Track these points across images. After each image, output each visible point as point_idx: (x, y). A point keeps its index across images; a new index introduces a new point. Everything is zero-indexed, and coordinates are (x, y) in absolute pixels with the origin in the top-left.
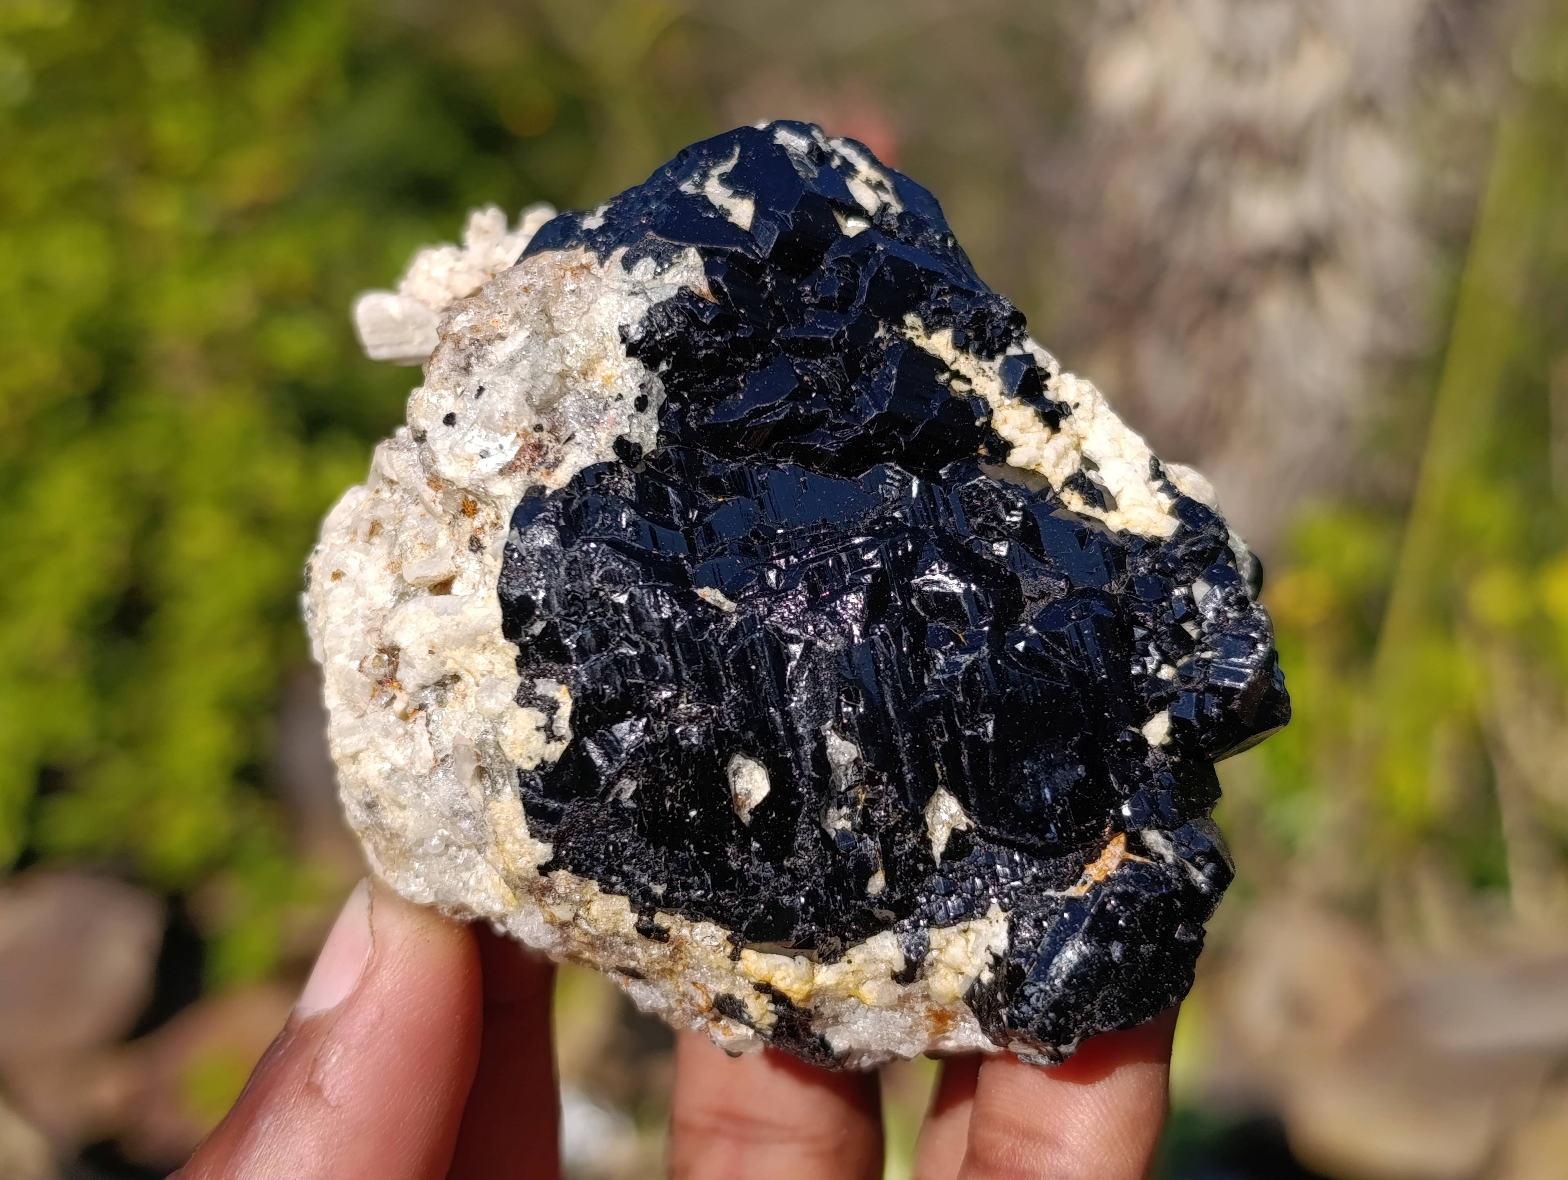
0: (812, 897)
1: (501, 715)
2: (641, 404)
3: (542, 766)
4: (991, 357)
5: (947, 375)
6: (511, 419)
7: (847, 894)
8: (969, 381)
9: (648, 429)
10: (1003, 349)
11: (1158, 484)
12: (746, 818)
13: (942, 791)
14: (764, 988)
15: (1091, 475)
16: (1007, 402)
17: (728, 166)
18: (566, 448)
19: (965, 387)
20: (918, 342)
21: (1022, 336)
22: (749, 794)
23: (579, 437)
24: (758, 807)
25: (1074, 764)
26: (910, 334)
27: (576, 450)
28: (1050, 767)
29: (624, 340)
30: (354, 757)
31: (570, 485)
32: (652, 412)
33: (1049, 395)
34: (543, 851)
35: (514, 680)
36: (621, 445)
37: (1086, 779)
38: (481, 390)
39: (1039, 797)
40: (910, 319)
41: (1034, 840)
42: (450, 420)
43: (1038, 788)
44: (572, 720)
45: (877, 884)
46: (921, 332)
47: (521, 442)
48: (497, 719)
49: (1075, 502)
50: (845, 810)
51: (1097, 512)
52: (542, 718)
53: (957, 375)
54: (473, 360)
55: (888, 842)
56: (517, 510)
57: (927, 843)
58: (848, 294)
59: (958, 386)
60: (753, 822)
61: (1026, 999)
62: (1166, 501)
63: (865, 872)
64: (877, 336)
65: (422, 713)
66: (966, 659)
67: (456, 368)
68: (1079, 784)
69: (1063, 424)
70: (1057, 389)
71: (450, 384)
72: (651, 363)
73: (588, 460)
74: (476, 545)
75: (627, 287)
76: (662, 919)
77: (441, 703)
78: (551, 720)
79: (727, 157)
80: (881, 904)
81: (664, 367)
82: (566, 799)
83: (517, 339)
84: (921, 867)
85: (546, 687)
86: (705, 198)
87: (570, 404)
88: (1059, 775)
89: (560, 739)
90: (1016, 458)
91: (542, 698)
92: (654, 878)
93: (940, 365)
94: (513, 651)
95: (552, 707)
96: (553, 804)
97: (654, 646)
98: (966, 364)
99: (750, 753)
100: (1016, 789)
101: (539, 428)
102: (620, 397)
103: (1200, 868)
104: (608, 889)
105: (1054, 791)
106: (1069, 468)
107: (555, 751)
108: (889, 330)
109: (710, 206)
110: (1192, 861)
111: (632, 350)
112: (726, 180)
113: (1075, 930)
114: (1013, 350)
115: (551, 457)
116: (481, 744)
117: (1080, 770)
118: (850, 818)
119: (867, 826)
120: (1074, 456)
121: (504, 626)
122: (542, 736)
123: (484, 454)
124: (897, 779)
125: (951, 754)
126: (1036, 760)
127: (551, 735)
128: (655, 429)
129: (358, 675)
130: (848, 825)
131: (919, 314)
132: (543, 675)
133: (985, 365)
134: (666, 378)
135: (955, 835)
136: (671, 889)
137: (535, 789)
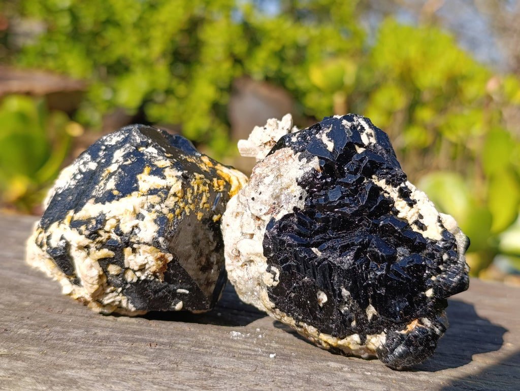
0: (337, 326)
1: (263, 273)
2: (301, 198)
3: (272, 286)
4: (396, 187)
5: (383, 192)
6: (267, 202)
7: (346, 326)
8: (389, 194)
9: (302, 204)
10: (400, 184)
11: (439, 224)
12: (321, 305)
13: (371, 305)
14: (326, 342)
15: (421, 220)
16: (399, 199)
17: (329, 131)
18: (281, 209)
19: (388, 195)
20: (375, 183)
21: (406, 180)
22: (322, 299)
23: (284, 207)
24: (324, 303)
25: (405, 301)
26: (373, 181)
27: (283, 210)
28: (399, 302)
29: (297, 181)
30: (231, 271)
31: (281, 220)
32: (304, 200)
33: (411, 198)
34: (272, 305)
35: (266, 266)
36: (295, 209)
37: (408, 306)
38: (260, 193)
39: (395, 309)
40: (374, 176)
41: (393, 319)
42: (253, 199)
43: (395, 307)
44: (279, 278)
45: (354, 324)
46: (377, 180)
47: (269, 207)
48: (262, 274)
49: (415, 228)
50: (347, 305)
51: (421, 232)
52: (273, 276)
53: (386, 192)
54: (260, 183)
55: (357, 315)
56: (268, 225)
57: (366, 316)
58: (357, 170)
59: (386, 195)
60: (323, 306)
61: (388, 357)
62: (441, 229)
63: (351, 321)
64: (364, 182)
65: (245, 266)
66: (379, 273)
67: (255, 185)
68: (406, 307)
69: (414, 206)
70: (413, 196)
71: (254, 189)
72: (304, 187)
73: (286, 213)
74: (259, 228)
75: (299, 167)
76: (301, 324)
77: (250, 265)
78: (274, 277)
79: (329, 128)
80: (354, 329)
81: (307, 188)
82: (278, 295)
83: (271, 178)
84: (365, 322)
85: (273, 268)
86: (322, 140)
87: (283, 197)
88: (401, 304)
89: (277, 281)
90: (400, 216)
91: (273, 271)
92: (299, 315)
93: (381, 189)
94: (266, 259)
95: (275, 274)
96: (274, 296)
97: (300, 263)
98: (389, 188)
99: (322, 290)
100: (389, 307)
101: (274, 204)
102: (295, 196)
103: (438, 327)
104: (288, 316)
105: (399, 308)
106: (415, 218)
107: (275, 284)
108: (367, 180)
109: (322, 143)
110: (435, 326)
111: (299, 184)
112: (328, 135)
113: (401, 343)
114: (402, 185)
115: (277, 210)
116: (258, 278)
117: (407, 303)
118: (348, 307)
119: (351, 310)
120: (417, 215)
121: (264, 253)
122: (272, 280)
123: (261, 210)
124: (359, 302)
125: (373, 297)
126: (395, 300)
127: (274, 280)
128: (304, 204)
129: (231, 254)
130: (347, 309)
131: (376, 175)
132: (273, 266)
133: (394, 189)
134: (308, 191)
135: (374, 315)
136: (303, 318)
137: (271, 292)
